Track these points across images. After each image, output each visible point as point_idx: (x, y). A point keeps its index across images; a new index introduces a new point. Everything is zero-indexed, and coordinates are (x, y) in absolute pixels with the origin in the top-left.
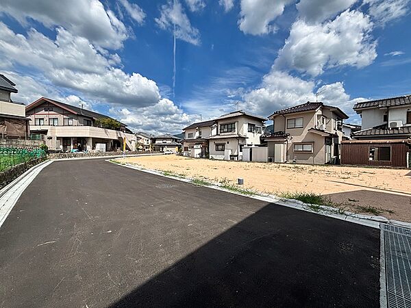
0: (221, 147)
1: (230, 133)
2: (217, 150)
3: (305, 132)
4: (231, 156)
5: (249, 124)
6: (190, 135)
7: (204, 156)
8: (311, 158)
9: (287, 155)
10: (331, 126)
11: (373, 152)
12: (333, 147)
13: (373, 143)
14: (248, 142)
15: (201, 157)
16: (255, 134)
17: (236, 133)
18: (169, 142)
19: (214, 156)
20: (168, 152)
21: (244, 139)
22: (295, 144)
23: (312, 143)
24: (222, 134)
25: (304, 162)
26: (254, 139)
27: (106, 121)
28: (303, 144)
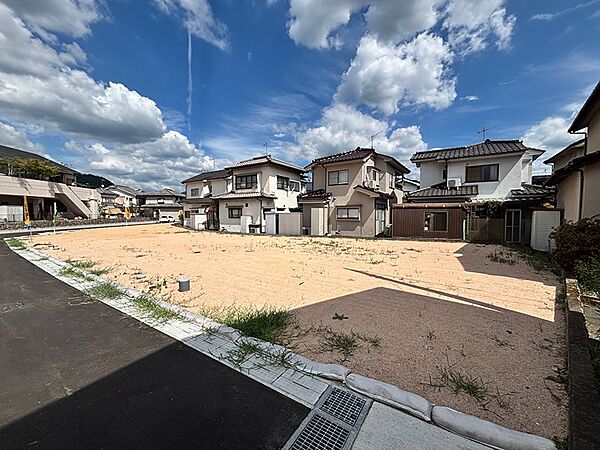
0: (236, 212)
1: (250, 190)
2: (231, 216)
3: (351, 191)
4: (250, 226)
5: (278, 177)
6: (195, 192)
7: (212, 227)
8: (359, 227)
9: (328, 224)
10: (386, 183)
11: (428, 220)
12: (388, 212)
13: (429, 208)
14: (278, 204)
15: (207, 229)
16: (290, 192)
17: (259, 190)
18: (168, 202)
19: (226, 227)
20: (165, 220)
21: (271, 199)
22: (338, 208)
23: (359, 206)
24: (239, 191)
25: (350, 233)
26: (287, 200)
27: (24, 163)
28: (348, 207)
